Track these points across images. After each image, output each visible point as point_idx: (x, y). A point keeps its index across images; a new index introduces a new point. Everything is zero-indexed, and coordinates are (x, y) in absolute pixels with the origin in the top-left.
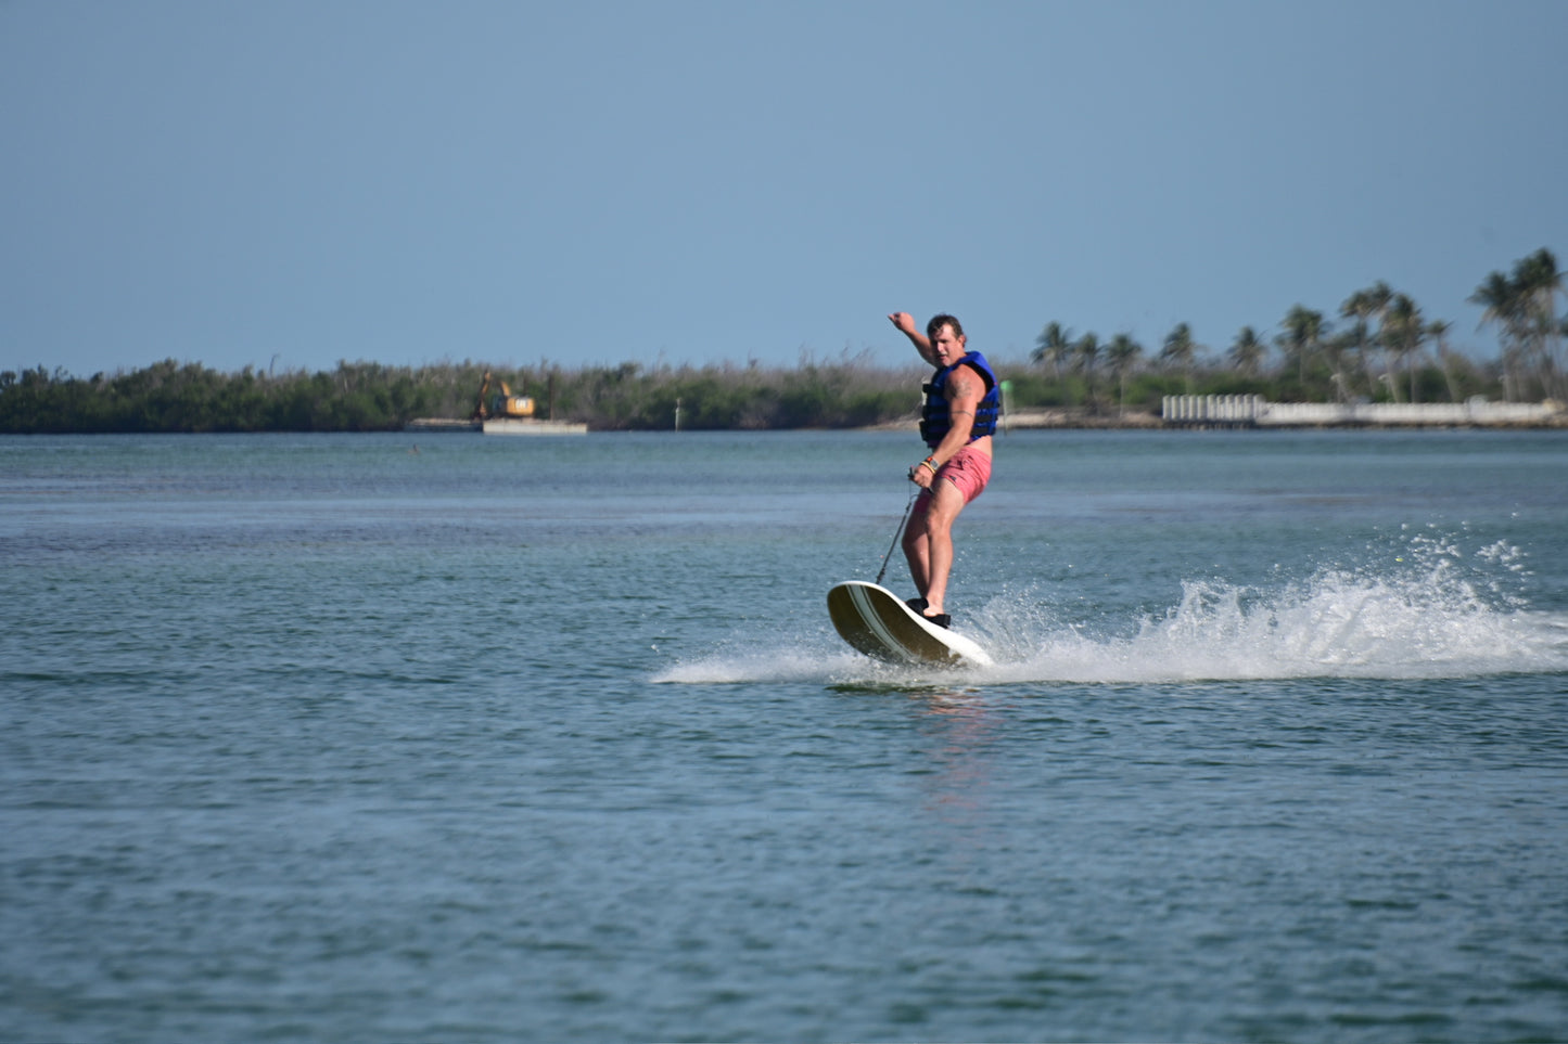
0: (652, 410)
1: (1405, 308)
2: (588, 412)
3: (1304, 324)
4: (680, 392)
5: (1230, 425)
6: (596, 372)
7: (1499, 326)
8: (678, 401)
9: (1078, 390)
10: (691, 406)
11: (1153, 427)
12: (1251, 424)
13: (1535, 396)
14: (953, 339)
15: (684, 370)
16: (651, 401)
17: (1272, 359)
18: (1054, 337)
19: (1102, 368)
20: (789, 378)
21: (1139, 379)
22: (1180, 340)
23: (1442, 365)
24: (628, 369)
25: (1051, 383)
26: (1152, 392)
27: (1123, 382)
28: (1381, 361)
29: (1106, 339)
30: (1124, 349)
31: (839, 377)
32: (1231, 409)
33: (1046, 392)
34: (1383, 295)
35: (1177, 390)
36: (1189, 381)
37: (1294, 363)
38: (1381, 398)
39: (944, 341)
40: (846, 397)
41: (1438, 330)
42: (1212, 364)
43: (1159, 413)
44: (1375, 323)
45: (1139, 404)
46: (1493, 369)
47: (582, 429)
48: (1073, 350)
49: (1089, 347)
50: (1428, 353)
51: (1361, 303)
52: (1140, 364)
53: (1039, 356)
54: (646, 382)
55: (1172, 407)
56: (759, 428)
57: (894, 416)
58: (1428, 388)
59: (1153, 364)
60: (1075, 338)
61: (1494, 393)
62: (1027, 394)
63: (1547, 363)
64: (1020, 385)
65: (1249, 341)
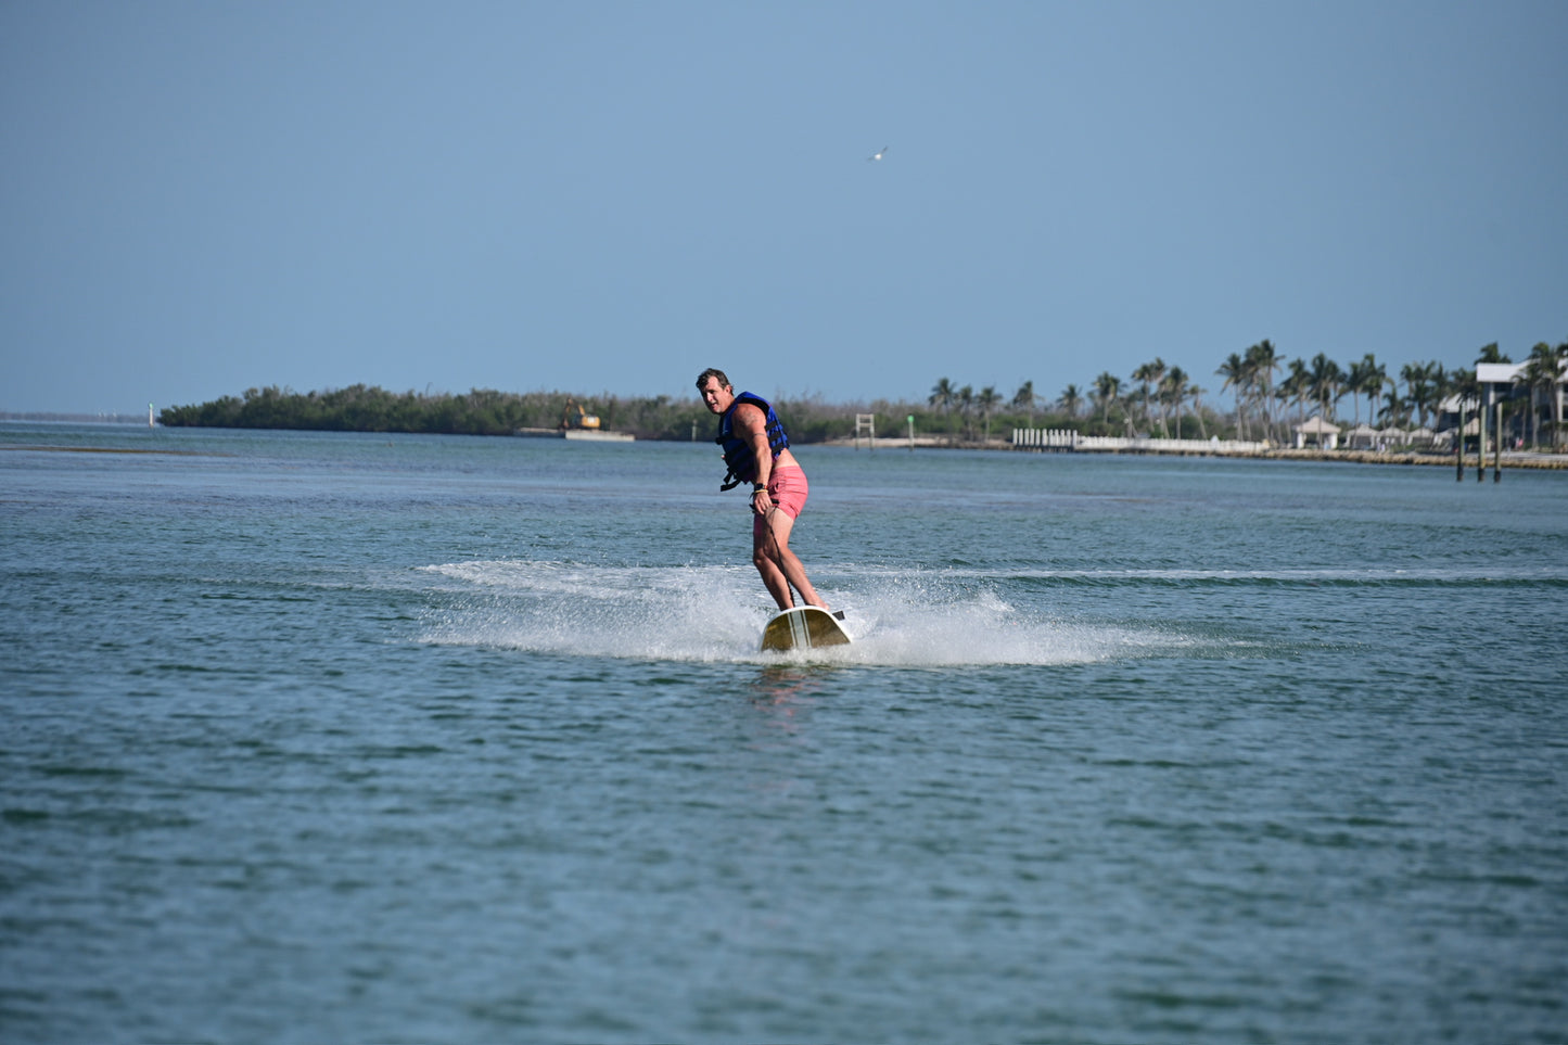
0: (676, 427)
1: (1177, 375)
2: (635, 427)
3: (1108, 384)
4: (696, 416)
5: (1057, 449)
6: (640, 401)
7: (1233, 389)
8: (695, 422)
9: (957, 424)
10: (703, 425)
11: (1006, 449)
12: (1070, 449)
13: (1257, 436)
14: (720, 389)
16: (677, 421)
17: (1085, 407)
18: (944, 386)
19: (973, 410)
21: (997, 417)
22: (1025, 393)
23: (1196, 414)
24: (662, 400)
25: (939, 418)
26: (1005, 427)
27: (987, 419)
28: (1156, 409)
29: (977, 391)
30: (988, 397)
32: (1057, 439)
33: (936, 424)
34: (1160, 367)
35: (1022, 425)
36: (1030, 420)
37: (1099, 410)
38: (1156, 435)
39: (712, 392)
41: (1194, 391)
42: (1046, 409)
43: (1011, 440)
44: (1154, 387)
45: (996, 433)
46: (1229, 418)
47: (630, 439)
48: (956, 396)
49: (966, 394)
50: (1187, 406)
51: (1146, 372)
52: (998, 408)
53: (932, 400)
54: (673, 408)
55: (1020, 436)
57: (835, 437)
58: (1187, 429)
59: (1007, 407)
60: (956, 390)
61: (1227, 434)
62: (924, 424)
63: (1266, 415)
64: (919, 417)
65: (1071, 393)
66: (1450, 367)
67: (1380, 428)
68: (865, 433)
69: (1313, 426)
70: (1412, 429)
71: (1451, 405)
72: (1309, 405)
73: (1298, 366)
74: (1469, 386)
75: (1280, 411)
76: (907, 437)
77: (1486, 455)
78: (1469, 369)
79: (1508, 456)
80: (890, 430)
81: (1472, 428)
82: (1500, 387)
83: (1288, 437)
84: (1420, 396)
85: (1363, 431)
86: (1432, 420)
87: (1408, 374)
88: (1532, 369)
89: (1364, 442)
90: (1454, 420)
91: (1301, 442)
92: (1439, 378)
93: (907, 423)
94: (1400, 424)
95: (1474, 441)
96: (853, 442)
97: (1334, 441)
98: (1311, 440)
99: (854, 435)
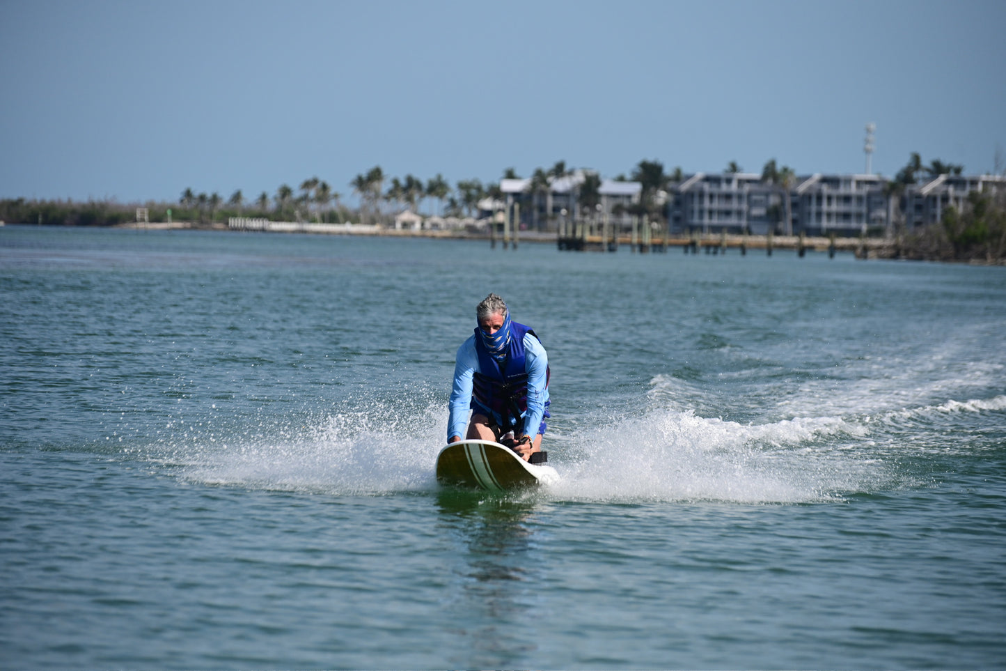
0: (31, 216)
1: (325, 187)
2: (5, 217)
3: (285, 192)
4: (41, 210)
5: (255, 230)
6: (9, 201)
7: (359, 195)
8: (40, 213)
9: (196, 214)
10: (45, 215)
11: (224, 230)
12: (263, 230)
13: (373, 222)
15: (42, 201)
16: (30, 213)
17: (272, 205)
18: (188, 194)
19: (206, 207)
21: (220, 211)
22: (237, 197)
23: (337, 210)
24: (21, 200)
25: (186, 211)
26: (225, 216)
27: (215, 211)
28: (314, 208)
29: (209, 195)
30: (215, 199)
32: (256, 224)
33: (184, 215)
34: (315, 182)
35: (235, 216)
36: (239, 212)
37: (280, 208)
38: (313, 221)
40: (107, 214)
41: (336, 196)
42: (249, 206)
43: (227, 224)
44: (312, 193)
45: (219, 221)
46: (357, 212)
47: (2, 223)
48: (195, 199)
49: (202, 198)
50: (332, 205)
51: (307, 185)
52: (221, 205)
53: (182, 201)
54: (28, 205)
55: (231, 222)
56: (72, 225)
57: (124, 222)
58: (331, 218)
59: (225, 206)
60: (196, 194)
61: (355, 220)
62: (177, 215)
63: (378, 211)
64: (174, 211)
65: (264, 197)
66: (485, 183)
67: (445, 217)
68: (142, 220)
69: (406, 216)
70: (463, 218)
71: (487, 204)
72: (402, 204)
73: (396, 182)
74: (496, 193)
75: (386, 208)
76: (167, 222)
77: (507, 233)
78: (496, 182)
79: (519, 234)
80: (157, 217)
81: (501, 218)
82: (516, 195)
83: (391, 223)
84: (469, 199)
85: (436, 219)
86: (475, 213)
87: (462, 186)
88: (534, 184)
89: (435, 226)
90: (489, 213)
91: (398, 225)
92: (479, 189)
93: (166, 214)
94: (457, 215)
95: (500, 227)
96: (134, 226)
97: (418, 226)
98: (405, 225)
99: (135, 221)
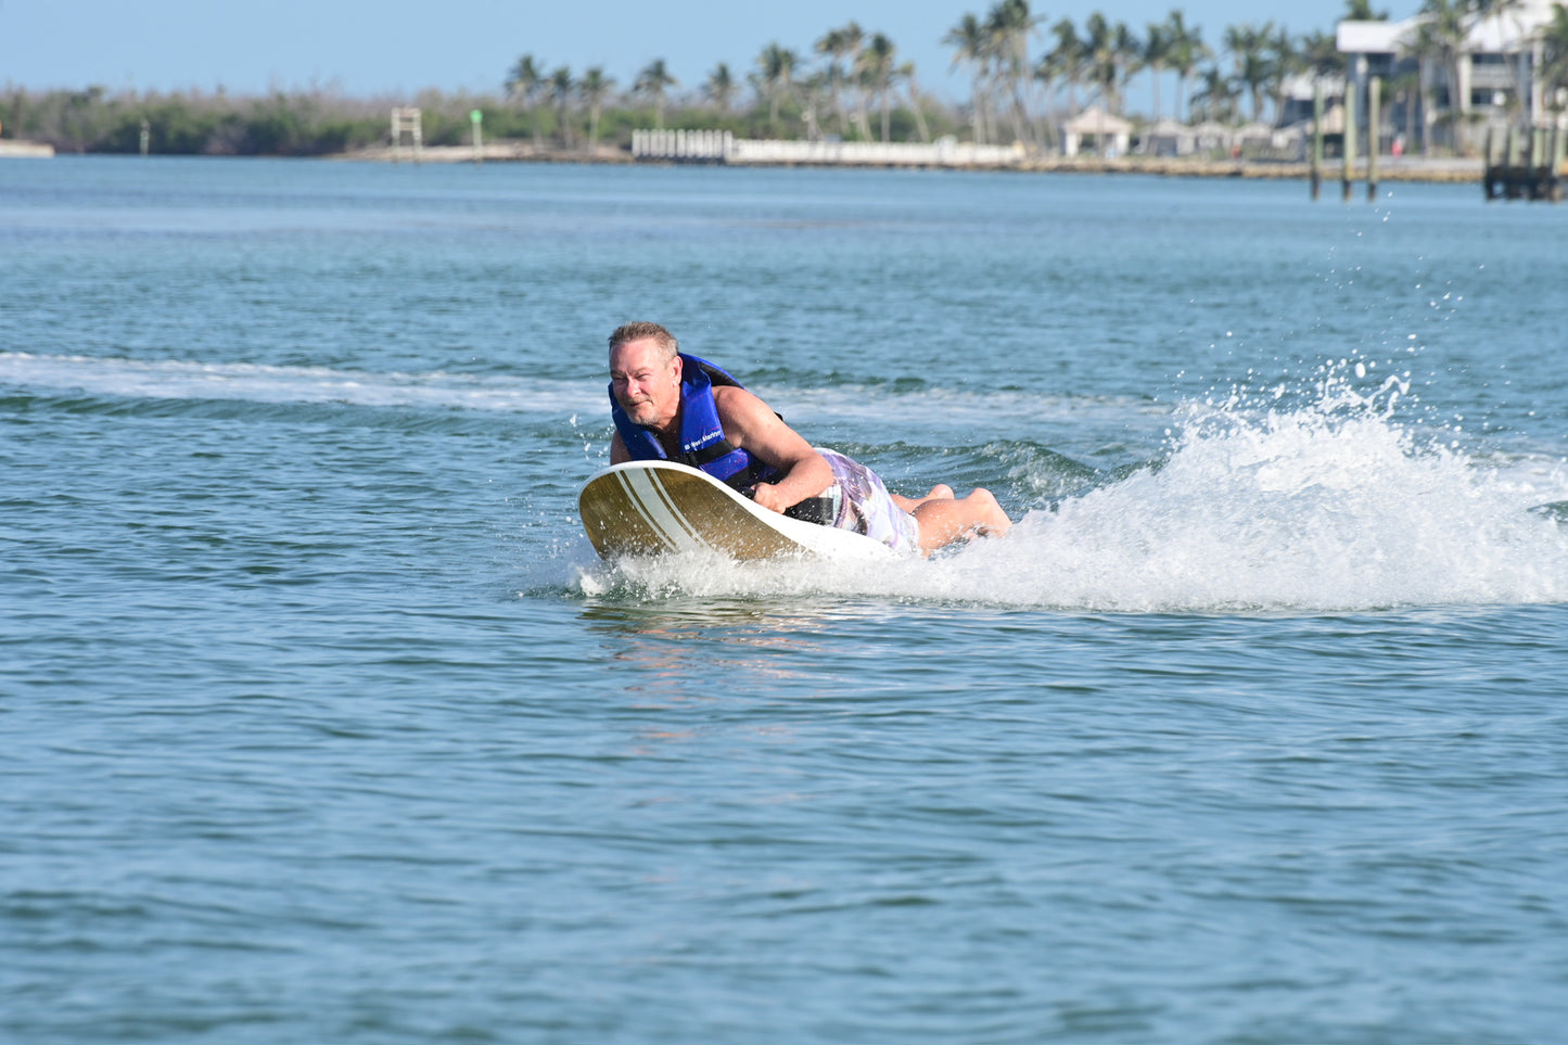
0: (118, 134)
1: (881, 46)
2: (55, 134)
3: (778, 62)
4: (148, 117)
5: (700, 161)
6: (64, 94)
7: (971, 67)
8: (145, 124)
9: (547, 122)
10: (158, 131)
11: (622, 162)
12: (720, 161)
13: (1005, 137)
15: (151, 95)
16: (118, 125)
17: (743, 97)
18: (526, 69)
19: (574, 103)
20: (257, 106)
21: (609, 113)
22: (655, 76)
23: (913, 107)
24: (95, 92)
25: (521, 115)
26: (620, 128)
27: (595, 116)
28: (851, 101)
29: (578, 73)
30: (595, 82)
31: (307, 104)
32: (701, 145)
33: (516, 125)
34: (855, 34)
35: (646, 125)
36: (659, 117)
37: (764, 103)
38: (850, 137)
40: (315, 126)
41: (907, 71)
42: (683, 100)
43: (628, 147)
44: (848, 62)
45: (608, 137)
46: (963, 110)
47: (45, 152)
48: (544, 81)
49: (562, 80)
50: (898, 95)
51: (834, 42)
52: (610, 98)
53: (509, 86)
54: (113, 105)
55: (641, 141)
56: (225, 154)
57: (361, 144)
58: (899, 129)
59: (624, 99)
60: (546, 71)
61: (964, 134)
62: (497, 126)
63: (1018, 106)
64: (489, 116)
65: (723, 77)
67: (1193, 123)
68: (406, 139)
69: (1091, 121)
70: (1241, 123)
71: (1300, 87)
72: (1084, 90)
73: (1066, 32)
74: (1329, 60)
75: (1039, 99)
76: (470, 144)
77: (1352, 157)
78: (1327, 32)
79: (1383, 164)
80: (445, 135)
81: (1334, 121)
82: (1378, 60)
83: (1055, 140)
84: (1253, 74)
85: (1167, 128)
86: (1271, 110)
87: (1235, 41)
88: (1425, 34)
89: (1168, 145)
90: (1306, 109)
91: (1072, 145)
92: (1282, 46)
93: (470, 124)
94: (1223, 118)
95: (1335, 141)
96: (388, 154)
97: (1122, 141)
98: (1087, 143)
99: (390, 142)
